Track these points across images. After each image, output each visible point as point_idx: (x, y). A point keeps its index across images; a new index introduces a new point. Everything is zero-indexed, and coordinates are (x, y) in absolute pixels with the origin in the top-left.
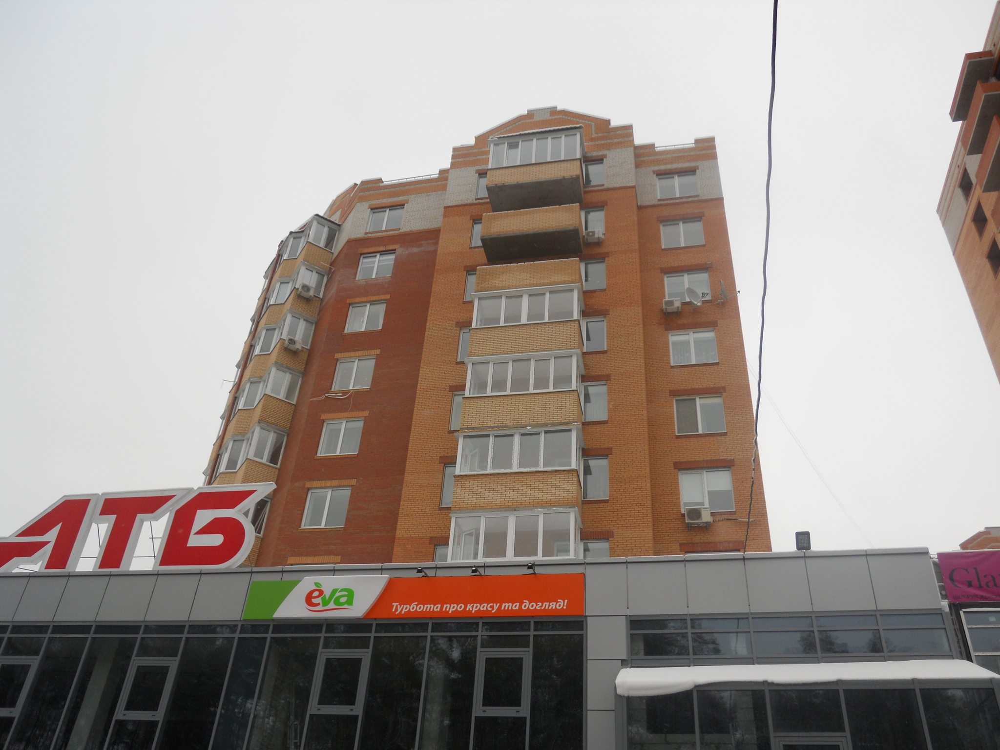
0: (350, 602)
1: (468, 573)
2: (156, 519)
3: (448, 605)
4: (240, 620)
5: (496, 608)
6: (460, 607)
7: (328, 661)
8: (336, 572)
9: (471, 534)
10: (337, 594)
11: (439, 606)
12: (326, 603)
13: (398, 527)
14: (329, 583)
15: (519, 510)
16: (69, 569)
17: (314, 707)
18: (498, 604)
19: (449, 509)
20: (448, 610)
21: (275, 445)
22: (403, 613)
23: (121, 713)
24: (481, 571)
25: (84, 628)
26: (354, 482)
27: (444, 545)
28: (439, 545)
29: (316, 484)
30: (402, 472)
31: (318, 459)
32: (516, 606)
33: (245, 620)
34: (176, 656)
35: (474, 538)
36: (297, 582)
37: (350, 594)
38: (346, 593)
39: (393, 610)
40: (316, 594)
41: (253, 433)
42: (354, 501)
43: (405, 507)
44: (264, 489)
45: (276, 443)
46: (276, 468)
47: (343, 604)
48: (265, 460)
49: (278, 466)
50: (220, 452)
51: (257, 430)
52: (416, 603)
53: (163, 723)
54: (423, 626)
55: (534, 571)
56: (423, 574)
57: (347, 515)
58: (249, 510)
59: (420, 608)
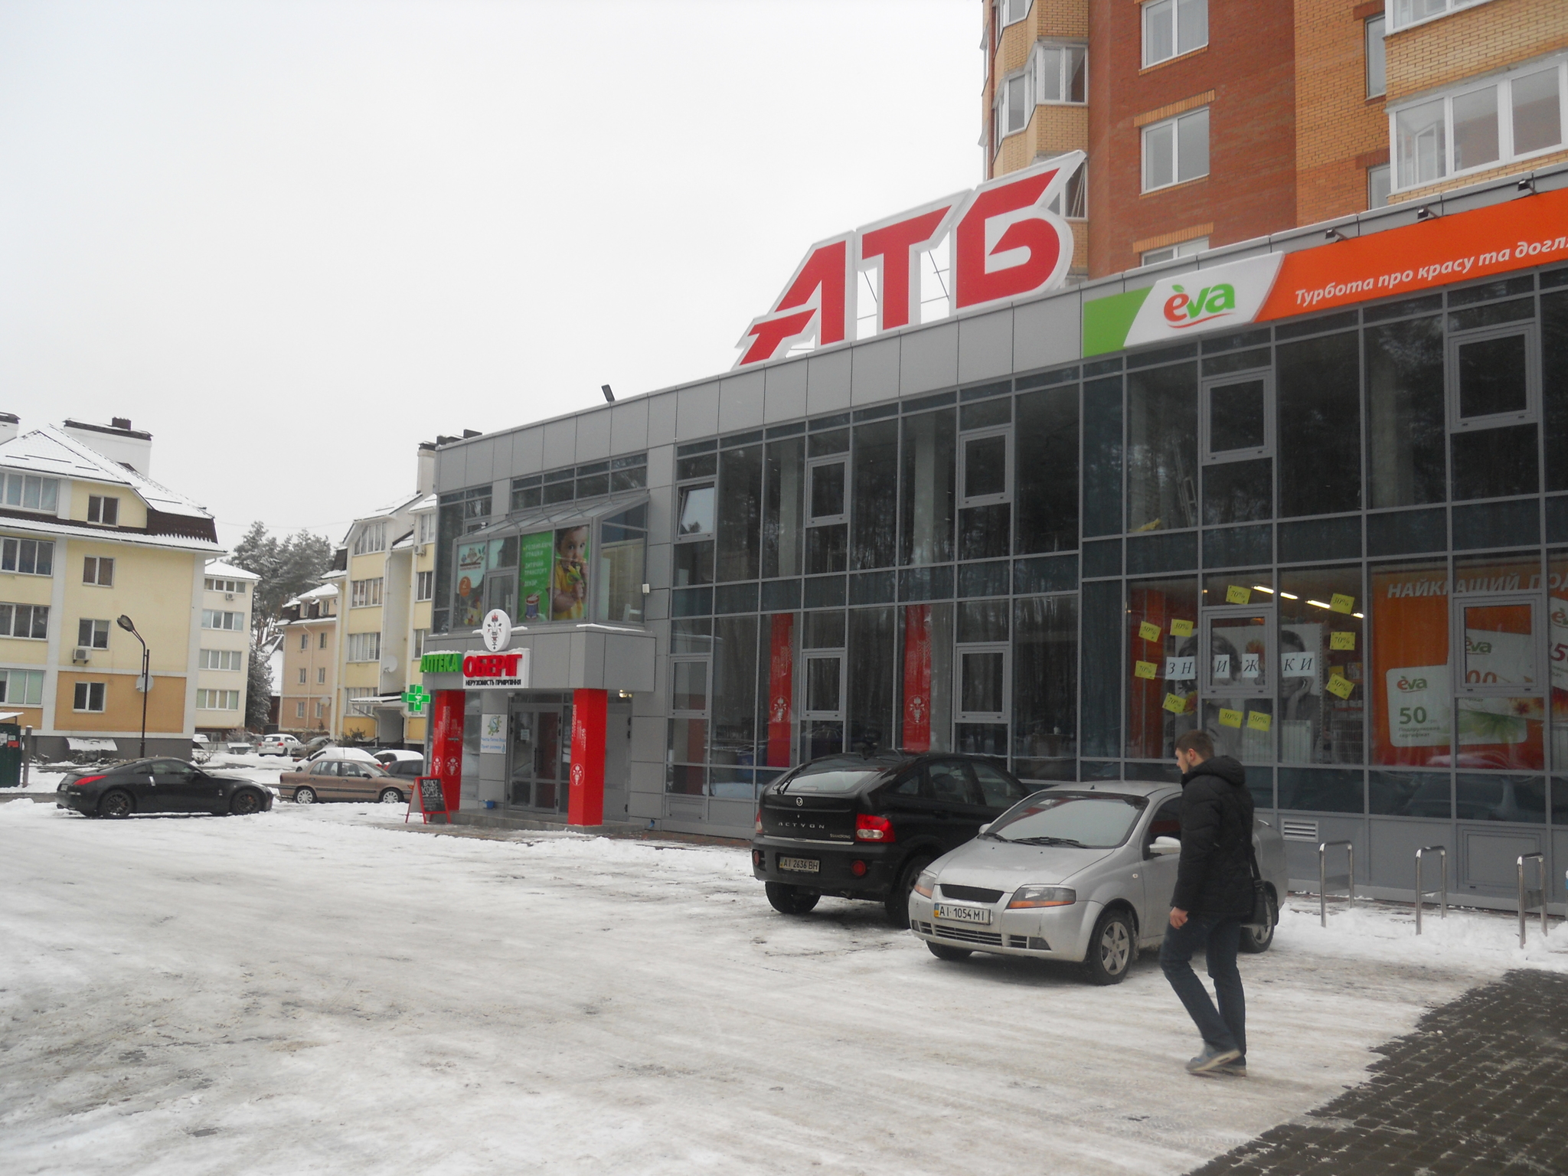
0: (1230, 302)
1: (1412, 219)
2: (935, 245)
3: (1387, 277)
4: (1081, 359)
5: (1468, 265)
6: (1407, 276)
7: (1214, 391)
8: (1201, 265)
9: (1430, 133)
10: (1209, 296)
11: (1371, 281)
12: (1194, 311)
13: (1299, 153)
14: (1193, 282)
15: (1516, 68)
16: (848, 339)
17: (1206, 456)
18: (1472, 259)
19: (1383, 98)
20: (1386, 284)
21: (1073, 69)
22: (1314, 303)
23: (962, 502)
24: (1437, 210)
25: (889, 408)
26: (1211, 96)
27: (1382, 164)
28: (1374, 166)
29: (1149, 116)
30: (1291, 54)
31: (1144, 75)
32: (1504, 255)
33: (1086, 359)
34: (1010, 421)
35: (1435, 138)
36: (1147, 290)
37: (1228, 292)
38: (1221, 292)
39: (1299, 302)
40: (1178, 302)
41: (1035, 60)
42: (1217, 130)
43: (1305, 116)
44: (1068, 163)
45: (1074, 65)
46: (1083, 107)
47: (1221, 308)
48: (1063, 99)
49: (1086, 102)
50: (995, 104)
51: (1040, 53)
52: (1334, 284)
53: (1015, 505)
54: (1348, 317)
55: (1533, 189)
56: (1337, 237)
57: (1211, 154)
58: (1058, 198)
59: (1341, 290)
